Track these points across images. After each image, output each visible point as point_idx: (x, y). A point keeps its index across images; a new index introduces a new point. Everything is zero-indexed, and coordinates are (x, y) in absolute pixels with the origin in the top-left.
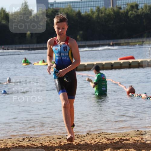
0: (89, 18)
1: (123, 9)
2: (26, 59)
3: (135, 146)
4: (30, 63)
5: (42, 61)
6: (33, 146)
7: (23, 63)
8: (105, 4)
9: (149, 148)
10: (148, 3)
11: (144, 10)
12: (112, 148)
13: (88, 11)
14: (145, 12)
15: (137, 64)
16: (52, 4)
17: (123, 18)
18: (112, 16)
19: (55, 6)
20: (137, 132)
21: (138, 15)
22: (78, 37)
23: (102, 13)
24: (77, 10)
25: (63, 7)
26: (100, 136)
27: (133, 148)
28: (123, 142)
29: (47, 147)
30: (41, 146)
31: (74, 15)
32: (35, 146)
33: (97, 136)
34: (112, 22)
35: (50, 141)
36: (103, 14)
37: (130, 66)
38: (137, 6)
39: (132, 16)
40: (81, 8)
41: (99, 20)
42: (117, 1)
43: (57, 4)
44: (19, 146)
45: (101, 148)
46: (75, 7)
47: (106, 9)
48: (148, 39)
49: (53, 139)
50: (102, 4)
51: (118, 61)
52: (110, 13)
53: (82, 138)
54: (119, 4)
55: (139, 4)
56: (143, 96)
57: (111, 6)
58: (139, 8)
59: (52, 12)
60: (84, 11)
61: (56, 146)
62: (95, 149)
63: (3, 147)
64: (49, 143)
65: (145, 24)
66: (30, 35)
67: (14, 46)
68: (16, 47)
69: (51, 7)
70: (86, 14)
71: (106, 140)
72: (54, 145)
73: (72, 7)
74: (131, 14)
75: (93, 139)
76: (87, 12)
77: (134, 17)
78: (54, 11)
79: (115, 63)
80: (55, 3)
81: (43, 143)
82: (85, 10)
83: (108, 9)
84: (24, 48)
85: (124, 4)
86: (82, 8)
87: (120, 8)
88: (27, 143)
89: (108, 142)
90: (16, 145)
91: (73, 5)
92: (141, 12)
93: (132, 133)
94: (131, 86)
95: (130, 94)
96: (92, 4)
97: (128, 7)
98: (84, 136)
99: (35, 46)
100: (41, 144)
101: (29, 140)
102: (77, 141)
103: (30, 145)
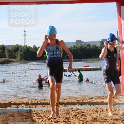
1: (84, 46)
8: (77, 44)
9: (94, 104)
11: (93, 47)
15: (90, 69)
17: (84, 50)
20: (89, 98)
21: (90, 49)
22: (65, 57)
23: (75, 48)
26: (74, 99)
27: (88, 104)
34: (80, 51)
36: (76, 48)
37: (87, 70)
38: (90, 45)
39: (88, 49)
41: (74, 51)
42: (82, 43)
44: (40, 103)
48: (94, 59)
51: (82, 68)
58: (91, 46)
62: (72, 104)
67: (39, 61)
74: (88, 48)
82: (69, 46)
83: (78, 46)
85: (85, 44)
87: (83, 46)
93: (87, 98)
96: (71, 44)
97: (86, 46)
98: (67, 99)
101: (44, 100)
102: (64, 101)
103: (45, 102)
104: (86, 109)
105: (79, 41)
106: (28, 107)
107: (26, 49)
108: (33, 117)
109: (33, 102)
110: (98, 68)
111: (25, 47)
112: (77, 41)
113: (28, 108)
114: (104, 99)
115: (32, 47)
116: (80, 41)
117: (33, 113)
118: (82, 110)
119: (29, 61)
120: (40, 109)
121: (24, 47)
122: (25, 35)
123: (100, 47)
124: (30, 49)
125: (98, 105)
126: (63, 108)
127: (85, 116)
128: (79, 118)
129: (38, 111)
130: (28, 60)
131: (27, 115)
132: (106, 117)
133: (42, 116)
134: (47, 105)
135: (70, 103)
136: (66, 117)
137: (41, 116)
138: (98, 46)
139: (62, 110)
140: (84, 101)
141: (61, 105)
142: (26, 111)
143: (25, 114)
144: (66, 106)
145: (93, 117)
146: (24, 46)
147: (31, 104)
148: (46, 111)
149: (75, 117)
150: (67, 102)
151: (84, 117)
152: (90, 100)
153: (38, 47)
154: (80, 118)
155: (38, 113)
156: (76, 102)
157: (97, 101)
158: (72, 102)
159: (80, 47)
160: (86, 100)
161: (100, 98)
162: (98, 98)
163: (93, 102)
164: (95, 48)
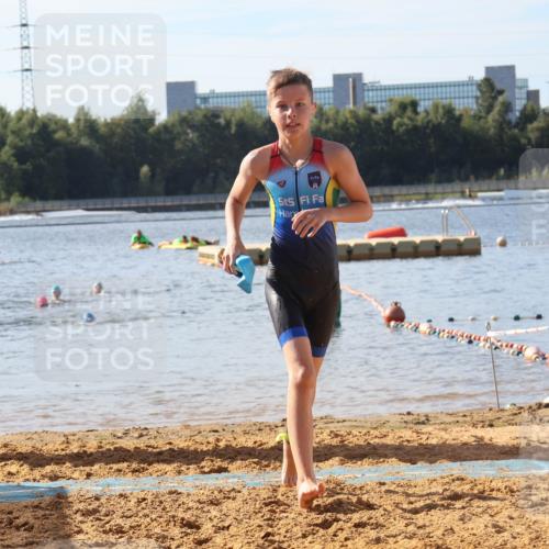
1: (379, 111)
2: (140, 233)
3: (401, 452)
4: (150, 244)
5: (182, 239)
6: (150, 449)
7: (133, 244)
8: (335, 99)
10: (442, 99)
11: (432, 116)
12: (345, 456)
14: (434, 119)
15: (410, 250)
16: (205, 99)
17: (381, 134)
18: (352, 129)
19: (212, 104)
20: (406, 418)
21: (415, 128)
23: (327, 121)
25: (233, 106)
27: (396, 456)
28: (372, 442)
29: (184, 453)
30: (170, 449)
31: (259, 126)
32: (155, 450)
36: (331, 125)
37: (393, 253)
38: (414, 104)
39: (402, 129)
42: (366, 93)
43: (217, 97)
44: (115, 448)
46: (263, 105)
47: (337, 112)
48: (440, 188)
49: (200, 433)
50: (329, 98)
51: (364, 240)
52: (346, 122)
53: (271, 430)
54: (371, 100)
55: (420, 100)
56: (424, 327)
57: (351, 106)
58: (419, 109)
59: (205, 116)
61: (205, 449)
63: (75, 451)
64: (190, 443)
65: (433, 149)
66: (149, 174)
68: (113, 204)
69: (203, 106)
71: (329, 435)
72: (200, 448)
73: (254, 105)
74: (400, 125)
77: (408, 132)
78: (209, 115)
79: (356, 245)
80: (213, 95)
81: (175, 443)
83: (341, 113)
84: (132, 205)
85: (384, 99)
87: (373, 110)
88: (135, 441)
89: (335, 442)
90: (108, 447)
91: (256, 102)
92: (423, 120)
93: (395, 420)
94: (396, 304)
95: (392, 323)
97: (392, 109)
99: (160, 202)
100: (170, 443)
101: (141, 436)
102: (258, 439)
103: (142, 446)
104: (384, 484)
105: (349, 84)
106: (43, 476)
107: (34, 131)
108: (69, 536)
109: (74, 448)
110: (462, 239)
111: (24, 121)
112: (338, 79)
113: (46, 484)
114: (491, 426)
115: (66, 121)
116: (354, 82)
117: (75, 508)
118: (361, 488)
119: (49, 204)
120: (118, 489)
121: (19, 119)
122: (27, 48)
123: (478, 117)
124: (55, 132)
125: (458, 463)
126: (248, 481)
127: (378, 526)
128: (342, 536)
129: (103, 500)
130: (44, 197)
131: (37, 524)
132: (505, 534)
133: (126, 527)
134: (158, 462)
136: (268, 535)
137: (120, 531)
138: (466, 110)
139: (245, 491)
140: (377, 440)
141: (239, 462)
142: (29, 501)
143: (27, 516)
144: (267, 466)
145: (428, 530)
146: (21, 114)
147: (59, 460)
148: (150, 498)
149: (322, 532)
151: (373, 534)
152: (407, 434)
153: (103, 120)
154: (346, 539)
155: (104, 510)
157: (454, 435)
159: (355, 115)
160: (384, 431)
161: (468, 419)
162: (460, 419)
163: (429, 442)
164: (447, 122)
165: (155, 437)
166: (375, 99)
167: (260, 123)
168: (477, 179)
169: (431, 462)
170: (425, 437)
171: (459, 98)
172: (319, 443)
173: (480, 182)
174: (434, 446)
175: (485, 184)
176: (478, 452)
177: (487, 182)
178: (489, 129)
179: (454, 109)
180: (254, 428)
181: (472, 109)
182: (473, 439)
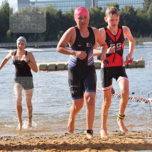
0: (70, 17)
1: (104, 9)
3: (114, 147)
6: (12, 145)
8: (86, 4)
9: (128, 148)
10: (129, 4)
11: (125, 11)
12: (91, 148)
13: (69, 10)
14: (126, 12)
16: (33, 3)
19: (36, 5)
22: (58, 36)
24: (58, 9)
26: (79, 136)
27: (112, 148)
28: (102, 142)
29: (26, 146)
30: (20, 145)
31: (55, 15)
32: (14, 145)
33: (75, 136)
34: (93, 22)
35: (28, 140)
38: (118, 6)
40: (62, 8)
42: (98, 2)
43: (38, 3)
45: (80, 148)
46: (57, 6)
49: (32, 138)
50: (83, 4)
53: (61, 137)
54: (100, 4)
55: (120, 4)
57: (92, 6)
58: (120, 8)
60: (65, 11)
61: (34, 145)
62: (73, 148)
64: (28, 143)
66: (11, 33)
69: (32, 6)
70: (67, 14)
71: (85, 140)
72: (32, 144)
73: (53, 6)
75: (72, 138)
76: (68, 12)
80: (36, 2)
81: (22, 142)
82: (66, 9)
84: (4, 46)
85: (105, 4)
86: (64, 8)
87: (101, 9)
88: (5, 142)
91: (54, 5)
92: (121, 12)
93: (111, 134)
96: (73, 4)
98: (63, 136)
100: (20, 143)
101: (8, 140)
102: (56, 141)
103: (8, 143)
110: (137, 61)
123: (143, 12)
135: (70, 146)
138: (139, 9)
140: (104, 142)
141: (48, 150)
150: (61, 143)
152: (116, 139)
156: (85, 142)
158: (74, 143)
159: (94, 10)
161: (141, 134)
162: (138, 134)
163: (125, 142)
164: (131, 14)
165: (13, 140)
166: (102, 4)
167: (55, 14)
168: (143, 37)
169: (126, 151)
170: (123, 140)
171: (136, 4)
172: (81, 143)
173: (144, 38)
174: (127, 144)
175: (146, 39)
176: (145, 147)
177: (147, 38)
178: (148, 16)
179: (134, 8)
180: (54, 137)
181: (141, 8)
182: (143, 142)
